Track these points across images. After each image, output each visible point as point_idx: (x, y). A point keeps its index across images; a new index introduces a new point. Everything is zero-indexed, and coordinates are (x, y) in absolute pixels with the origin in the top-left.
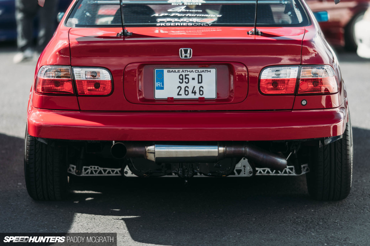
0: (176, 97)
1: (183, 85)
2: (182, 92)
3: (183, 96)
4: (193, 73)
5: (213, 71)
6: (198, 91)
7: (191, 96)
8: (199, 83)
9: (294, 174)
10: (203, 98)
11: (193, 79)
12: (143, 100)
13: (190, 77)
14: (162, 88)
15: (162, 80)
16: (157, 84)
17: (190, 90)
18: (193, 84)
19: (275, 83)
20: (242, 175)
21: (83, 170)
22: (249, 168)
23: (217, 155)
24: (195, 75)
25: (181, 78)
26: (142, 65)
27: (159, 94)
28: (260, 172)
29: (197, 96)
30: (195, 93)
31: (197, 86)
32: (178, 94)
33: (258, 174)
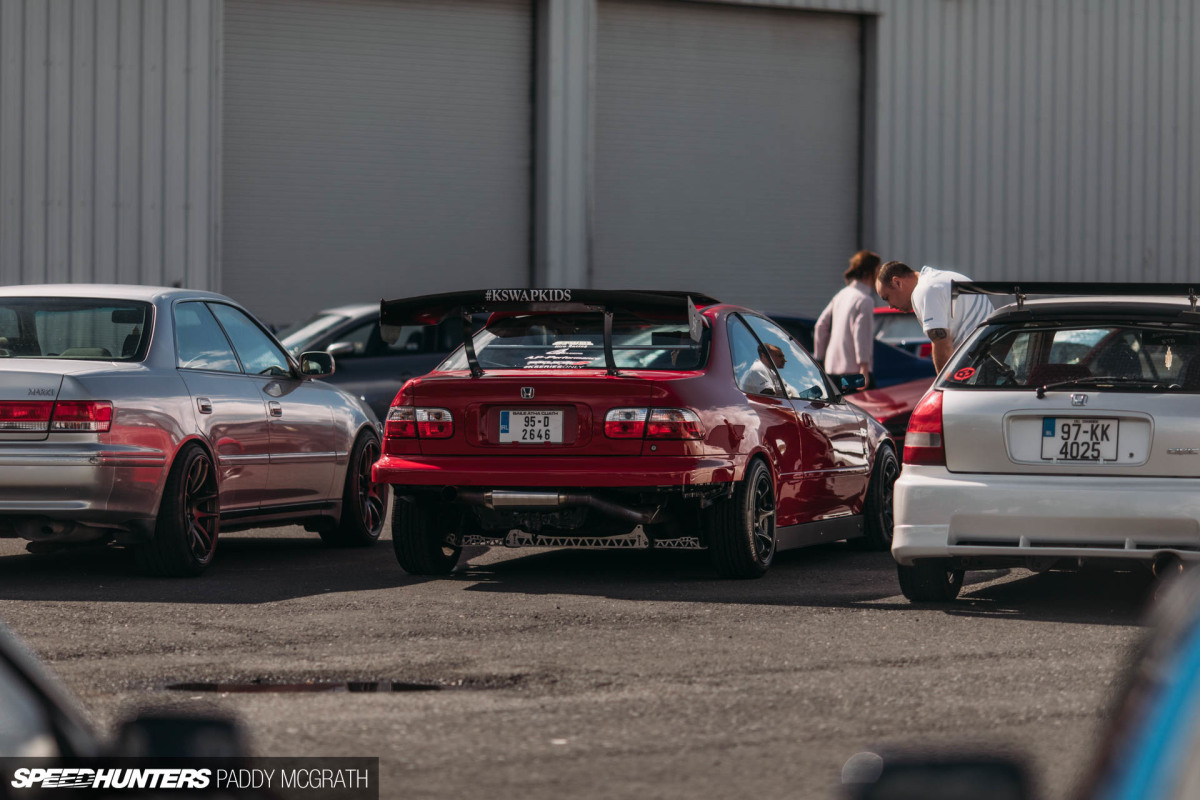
0: (521, 441)
1: (529, 428)
2: (528, 436)
3: (529, 440)
4: (539, 417)
5: (560, 413)
6: (543, 435)
7: (537, 440)
8: (545, 426)
9: (699, 548)
10: (549, 443)
11: (540, 422)
12: (485, 442)
13: (536, 420)
14: (507, 432)
15: (506, 422)
16: (502, 427)
17: (536, 434)
18: (539, 427)
19: (625, 426)
20: (636, 546)
21: (463, 540)
22: (644, 538)
23: (556, 503)
24: (540, 417)
25: (527, 421)
26: (486, 407)
27: (504, 438)
28: (660, 545)
29: (543, 440)
30: (540, 437)
31: (544, 429)
32: (524, 438)
33: (657, 546)
